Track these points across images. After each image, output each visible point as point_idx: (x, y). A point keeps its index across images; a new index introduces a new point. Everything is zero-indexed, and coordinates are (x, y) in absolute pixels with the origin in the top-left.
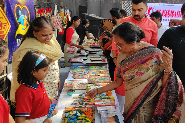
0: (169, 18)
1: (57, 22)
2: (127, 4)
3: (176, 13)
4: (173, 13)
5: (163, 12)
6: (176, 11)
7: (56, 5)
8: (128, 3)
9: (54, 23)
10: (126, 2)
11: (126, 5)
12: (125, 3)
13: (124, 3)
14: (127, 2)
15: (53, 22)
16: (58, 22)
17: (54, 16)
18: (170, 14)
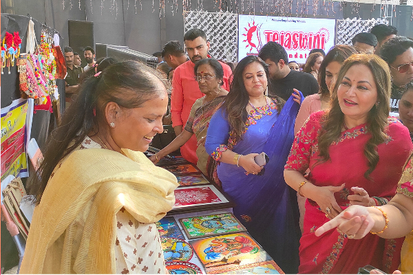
0: (296, 51)
1: (37, 76)
2: (195, 17)
3: (311, 38)
4: (305, 41)
5: (282, 37)
6: (311, 35)
7: (32, 23)
8: (197, 15)
9: (29, 80)
10: (192, 12)
11: (192, 20)
12: (189, 16)
13: (186, 16)
14: (195, 14)
15: (24, 78)
16: (40, 77)
17: (29, 57)
18: (298, 43)
